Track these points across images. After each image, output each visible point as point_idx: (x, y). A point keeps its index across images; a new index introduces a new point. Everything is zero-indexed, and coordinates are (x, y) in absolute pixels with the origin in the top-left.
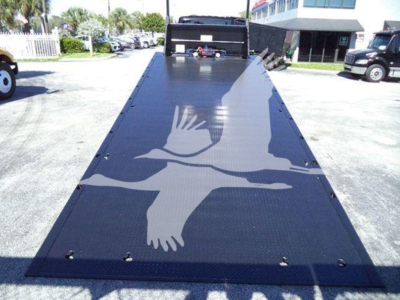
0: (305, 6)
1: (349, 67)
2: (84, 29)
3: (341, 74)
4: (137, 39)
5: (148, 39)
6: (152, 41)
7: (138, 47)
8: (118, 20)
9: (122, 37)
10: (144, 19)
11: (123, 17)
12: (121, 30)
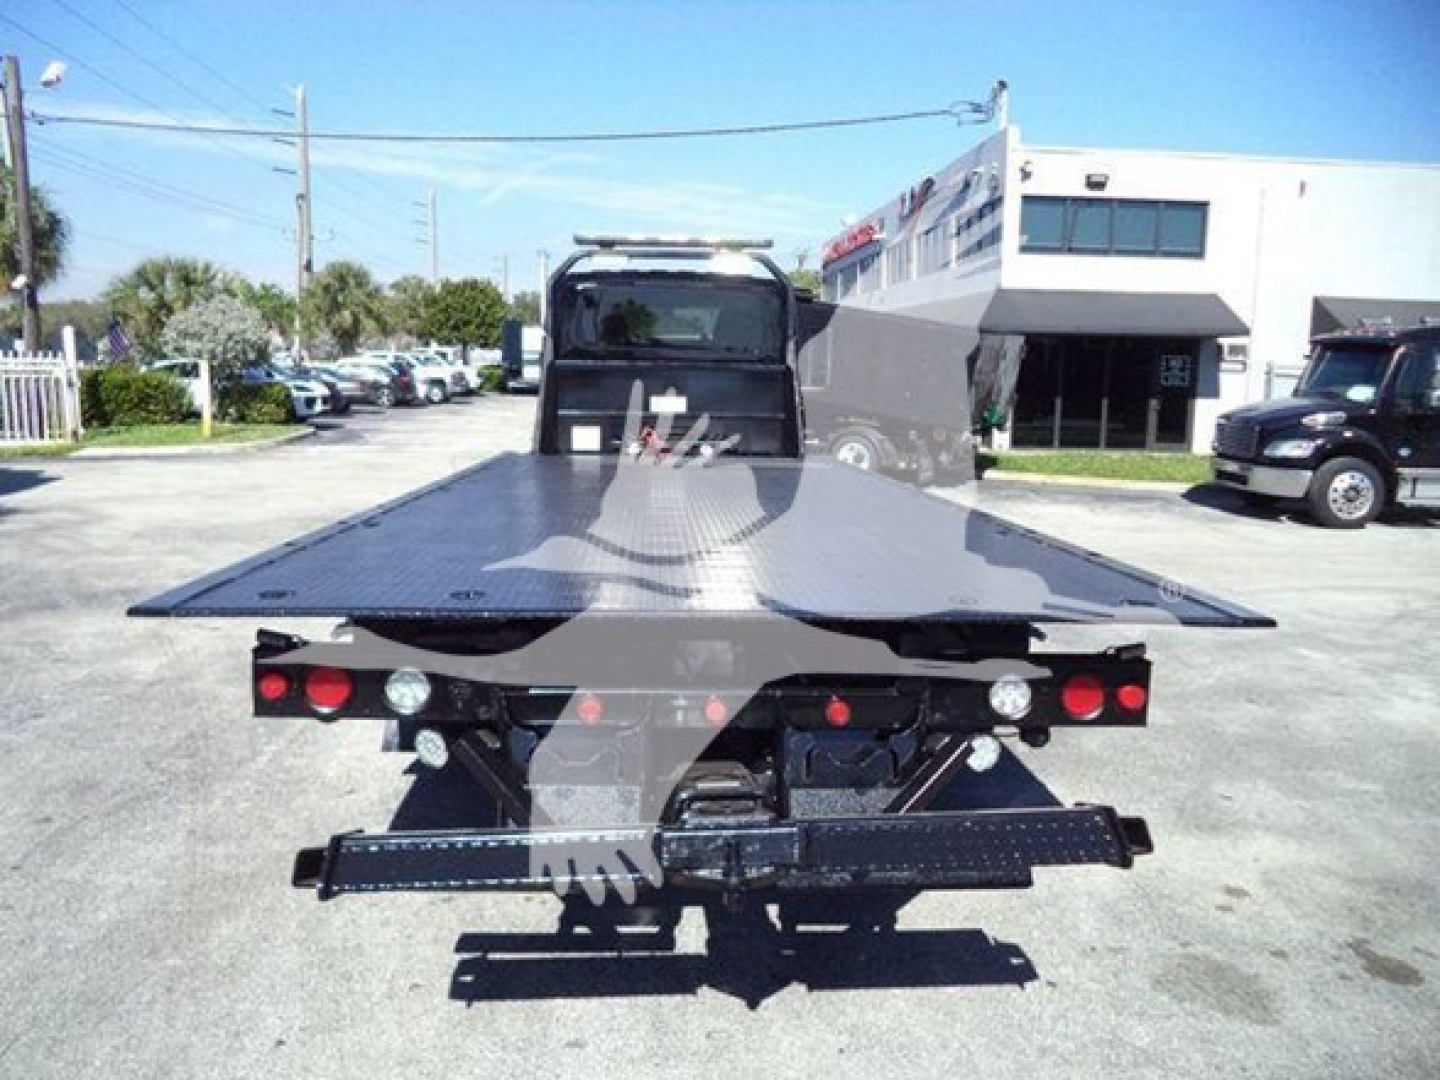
0: (1025, 249)
1: (1232, 467)
2: (185, 335)
3: (1198, 495)
4: (403, 370)
5: (445, 372)
6: (459, 378)
7: (403, 395)
8: (336, 307)
9: (345, 365)
10: (431, 301)
11: (359, 295)
12: (348, 341)
